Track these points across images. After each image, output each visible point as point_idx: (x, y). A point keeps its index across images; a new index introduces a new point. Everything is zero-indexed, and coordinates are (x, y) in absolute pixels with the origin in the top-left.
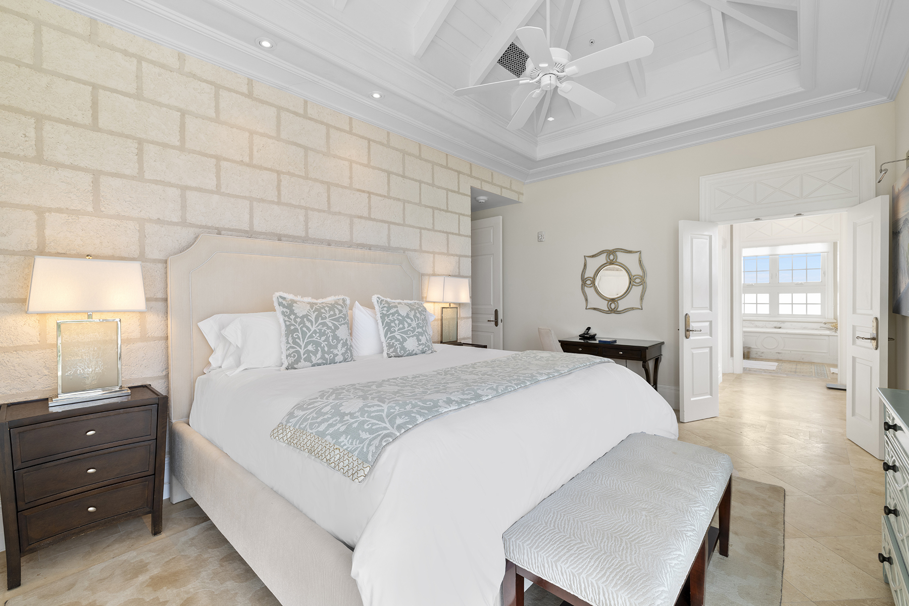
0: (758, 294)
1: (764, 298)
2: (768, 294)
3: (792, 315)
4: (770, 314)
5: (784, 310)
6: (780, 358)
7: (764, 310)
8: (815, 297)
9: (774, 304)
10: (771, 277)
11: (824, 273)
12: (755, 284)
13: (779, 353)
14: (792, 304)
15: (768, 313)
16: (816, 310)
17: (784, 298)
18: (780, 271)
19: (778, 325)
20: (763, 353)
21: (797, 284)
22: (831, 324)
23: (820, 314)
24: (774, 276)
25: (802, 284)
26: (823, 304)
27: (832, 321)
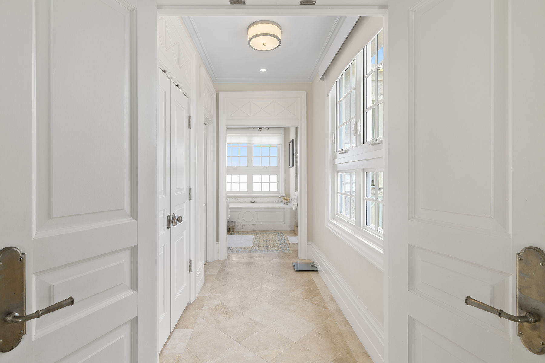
0: (240, 175)
1: (244, 178)
2: (247, 175)
3: (261, 191)
4: (247, 191)
5: (257, 188)
6: (255, 229)
7: (244, 188)
8: (274, 178)
9: (250, 183)
10: (249, 162)
11: (279, 160)
12: (238, 167)
13: (254, 225)
14: (261, 183)
15: (246, 190)
16: (274, 188)
17: (256, 178)
18: (254, 157)
19: (253, 200)
20: (243, 225)
21: (264, 167)
22: (285, 198)
23: (277, 190)
24: (250, 160)
25: (267, 167)
26: (279, 183)
27: (285, 195)
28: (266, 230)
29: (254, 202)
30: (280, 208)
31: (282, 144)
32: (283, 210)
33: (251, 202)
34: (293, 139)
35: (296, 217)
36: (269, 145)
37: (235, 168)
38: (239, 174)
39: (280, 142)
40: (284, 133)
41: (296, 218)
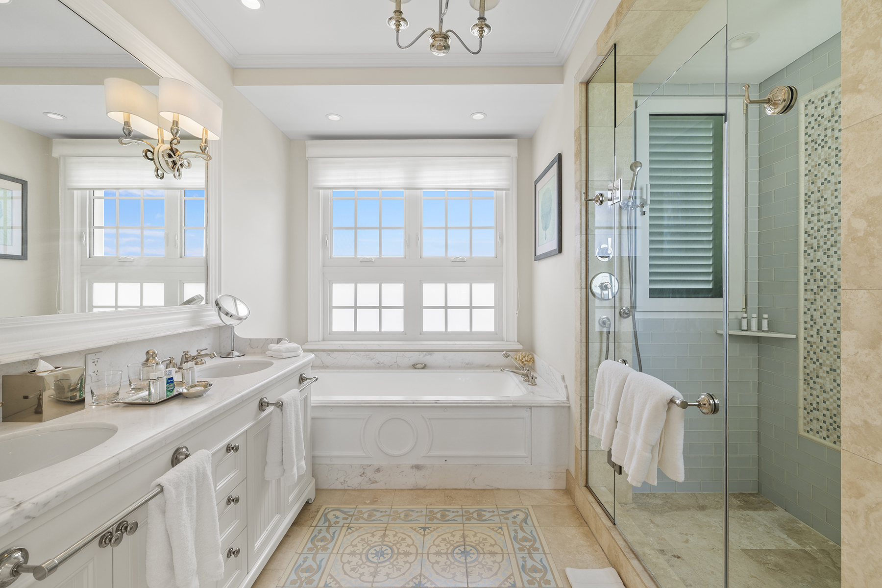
0: (383, 283)
1: (394, 293)
3: (446, 333)
4: (404, 333)
5: (432, 322)
6: (422, 483)
7: (394, 322)
8: (485, 293)
9: (413, 308)
10: (408, 243)
11: (501, 238)
12: (376, 258)
13: (418, 467)
14: (446, 307)
15: (401, 329)
16: (485, 322)
17: (432, 293)
18: (424, 230)
19: (421, 359)
20: (378, 470)
21: (455, 261)
22: (519, 356)
23: (493, 330)
24: (413, 241)
25: (463, 261)
26: (498, 308)
27: (520, 347)
28: (462, 487)
29: (423, 368)
30: (514, 406)
31: (508, 190)
32: (525, 413)
33: (414, 367)
34: (560, 157)
35: (584, 448)
36: (472, 194)
37: (368, 262)
38: (380, 280)
39: (503, 184)
40: (514, 154)
41: (584, 453)
